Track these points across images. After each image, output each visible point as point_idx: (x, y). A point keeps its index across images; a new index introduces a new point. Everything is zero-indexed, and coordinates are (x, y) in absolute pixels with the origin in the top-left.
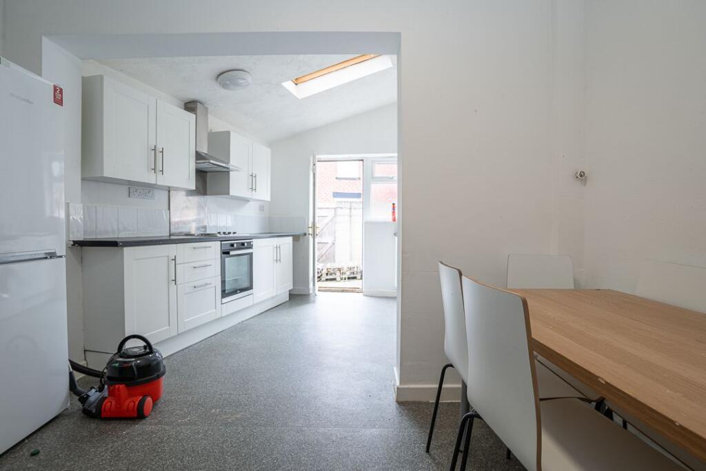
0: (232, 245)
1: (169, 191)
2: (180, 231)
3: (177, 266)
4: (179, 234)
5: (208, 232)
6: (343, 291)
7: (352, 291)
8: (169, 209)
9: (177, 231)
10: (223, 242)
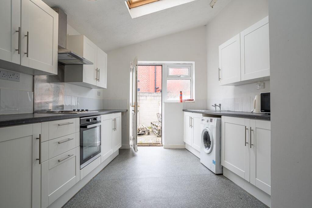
0: (88, 120)
1: (34, 76)
2: (43, 109)
3: (42, 144)
4: (42, 112)
5: (65, 110)
6: (150, 146)
7: (156, 146)
8: (33, 91)
9: (40, 109)
10: (81, 118)
